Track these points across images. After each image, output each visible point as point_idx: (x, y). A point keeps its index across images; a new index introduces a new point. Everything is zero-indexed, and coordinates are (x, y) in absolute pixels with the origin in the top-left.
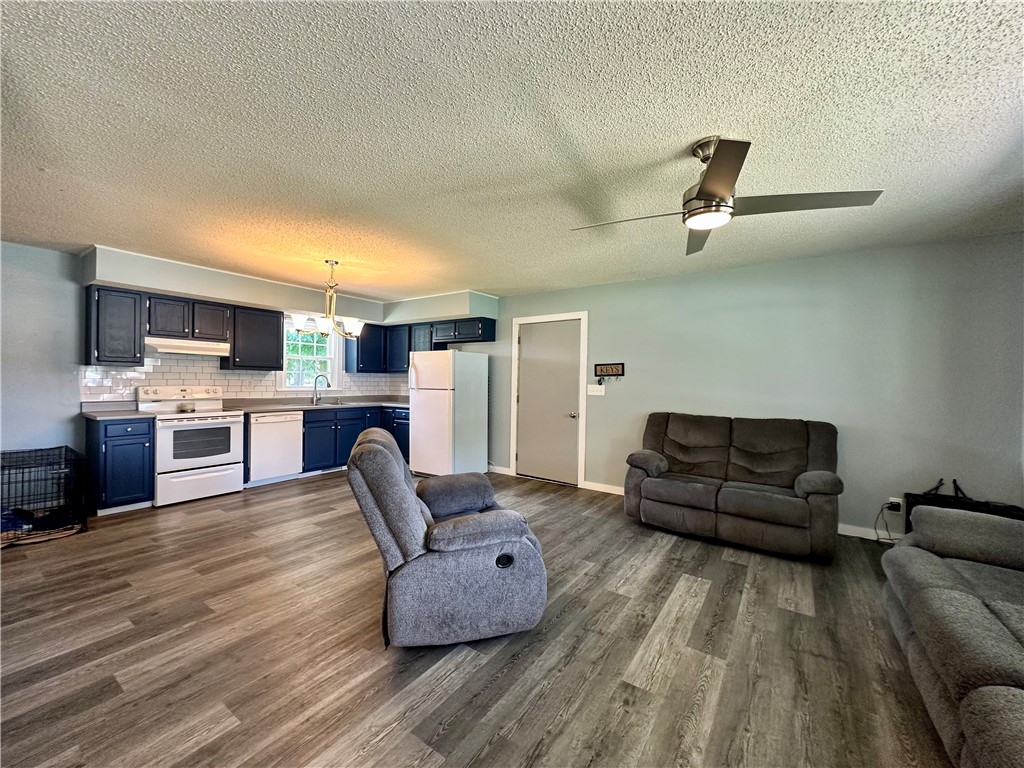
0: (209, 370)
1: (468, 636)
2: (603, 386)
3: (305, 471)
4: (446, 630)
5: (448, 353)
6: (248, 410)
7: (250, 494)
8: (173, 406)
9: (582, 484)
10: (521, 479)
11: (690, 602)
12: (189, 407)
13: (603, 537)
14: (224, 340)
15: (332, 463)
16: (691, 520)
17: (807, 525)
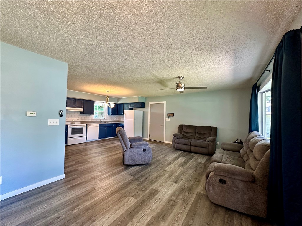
0: (78, 115)
1: (138, 163)
2: (169, 119)
3: (99, 139)
4: (134, 162)
5: (133, 111)
6: (87, 123)
7: (87, 143)
8: (70, 123)
9: (165, 142)
10: (150, 141)
11: (181, 161)
12: (74, 123)
13: (167, 151)
14: (82, 108)
15: (105, 137)
16: (185, 147)
17: (207, 147)
